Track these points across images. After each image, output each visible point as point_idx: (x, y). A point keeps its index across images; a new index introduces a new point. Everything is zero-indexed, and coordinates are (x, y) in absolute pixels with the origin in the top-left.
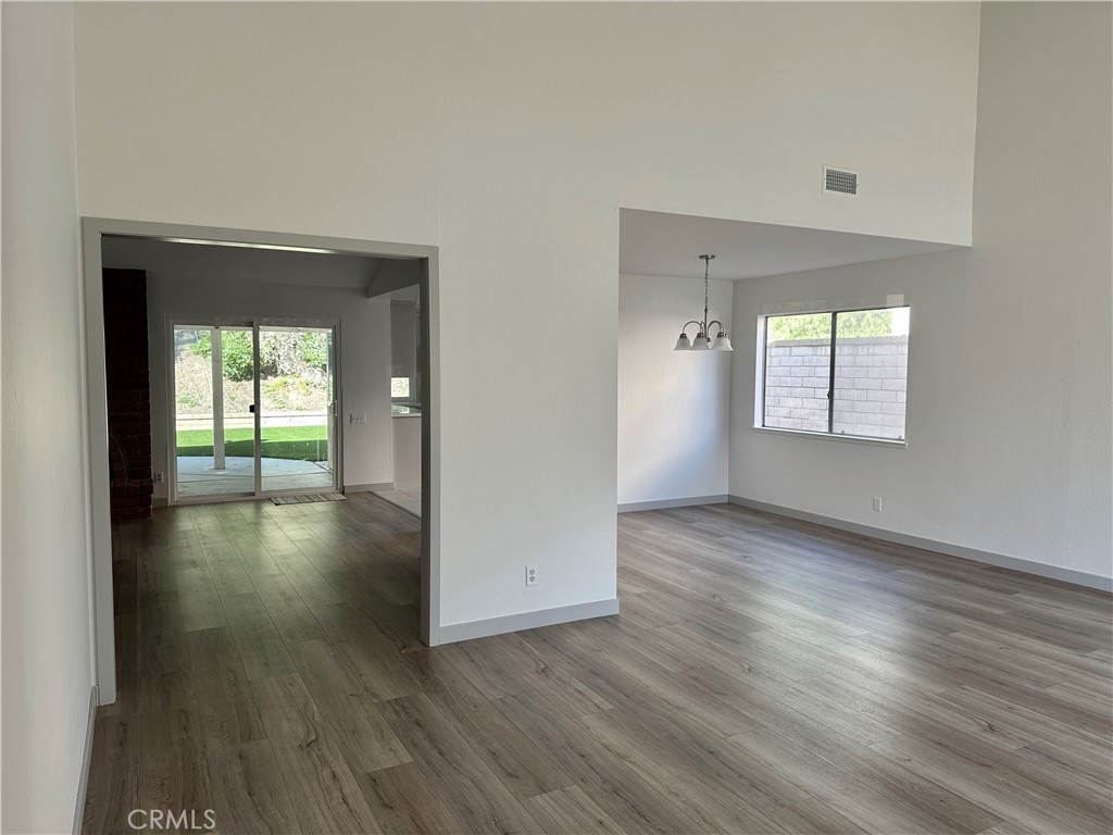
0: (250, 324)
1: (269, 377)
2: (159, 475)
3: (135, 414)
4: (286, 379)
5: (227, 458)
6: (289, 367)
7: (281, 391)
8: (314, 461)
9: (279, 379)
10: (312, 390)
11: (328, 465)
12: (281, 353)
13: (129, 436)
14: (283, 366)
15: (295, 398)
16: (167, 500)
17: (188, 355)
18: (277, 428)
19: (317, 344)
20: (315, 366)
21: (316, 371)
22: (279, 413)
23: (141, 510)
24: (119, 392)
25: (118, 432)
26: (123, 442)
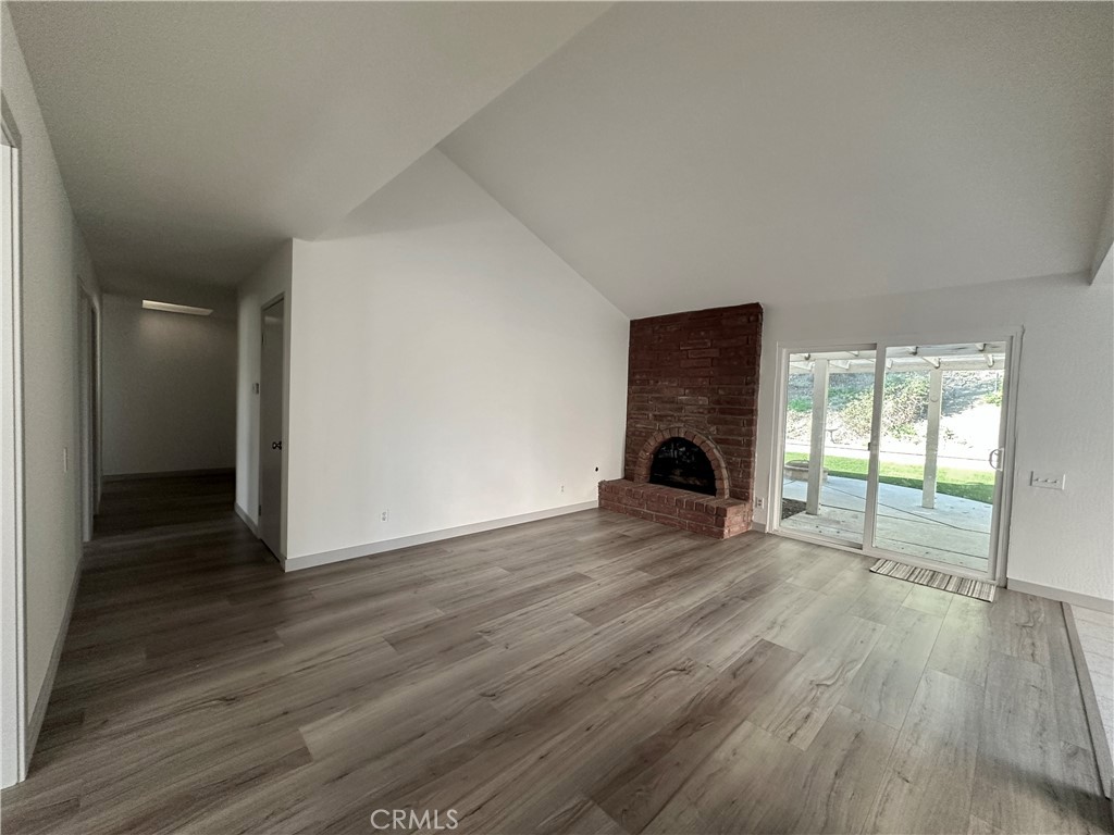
2: (760, 501)
3: (740, 439)
13: (734, 459)
16: (765, 526)
23: (716, 529)
24: (729, 417)
25: (725, 453)
26: (728, 463)
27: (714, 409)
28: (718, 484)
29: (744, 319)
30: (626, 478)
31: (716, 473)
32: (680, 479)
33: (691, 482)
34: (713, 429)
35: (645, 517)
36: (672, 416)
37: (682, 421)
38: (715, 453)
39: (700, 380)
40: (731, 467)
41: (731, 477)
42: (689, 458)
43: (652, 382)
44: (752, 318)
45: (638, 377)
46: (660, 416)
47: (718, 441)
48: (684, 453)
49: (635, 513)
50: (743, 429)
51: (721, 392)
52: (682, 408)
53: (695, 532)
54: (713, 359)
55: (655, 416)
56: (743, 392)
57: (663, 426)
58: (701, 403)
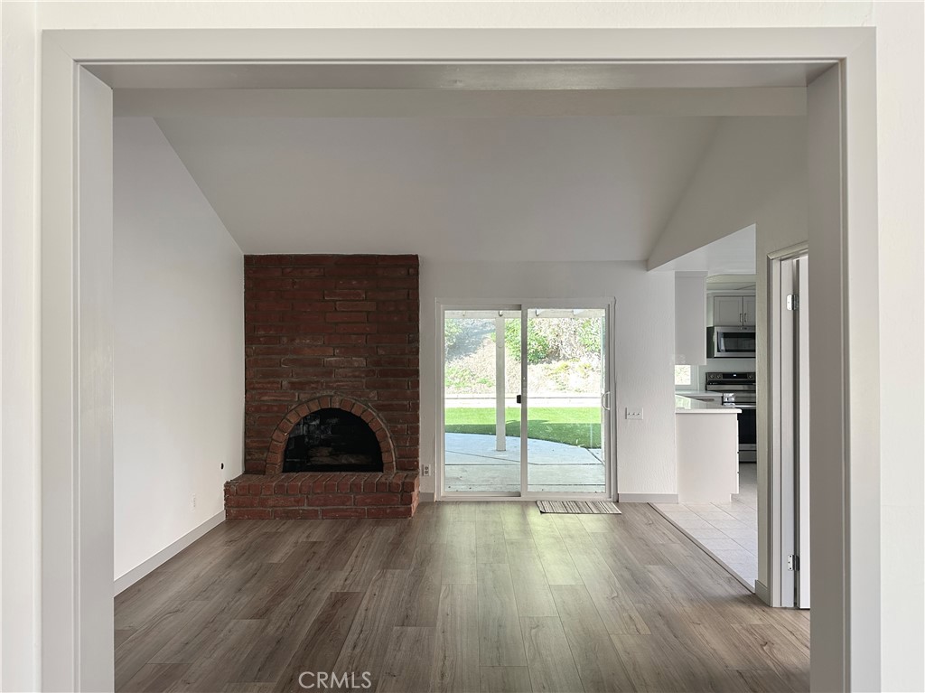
0: (519, 307)
1: (553, 362)
2: (427, 468)
3: (405, 403)
4: (568, 363)
5: (509, 439)
6: (570, 352)
7: (562, 374)
8: (588, 448)
9: (562, 363)
10: (590, 373)
11: (601, 453)
12: (563, 340)
13: (399, 426)
14: (566, 351)
15: (574, 380)
16: (433, 494)
17: (489, 343)
18: (558, 409)
19: (594, 330)
20: (593, 351)
21: (593, 355)
22: (560, 394)
23: (402, 509)
24: (391, 380)
25: (389, 421)
26: (393, 432)
27: (373, 371)
28: (385, 457)
29: (403, 272)
30: (246, 472)
31: (382, 445)
32: (327, 460)
33: (344, 461)
34: (373, 394)
35: (306, 516)
36: (317, 382)
37: (332, 388)
38: (378, 422)
39: (353, 337)
40: (397, 435)
41: (397, 447)
42: (322, 432)
43: (285, 339)
44: (411, 270)
45: (262, 332)
46: (300, 383)
47: (379, 408)
48: (318, 427)
49: (288, 515)
50: (408, 391)
51: (381, 352)
52: (331, 373)
53: (380, 517)
54: (368, 312)
55: (292, 384)
56: (407, 351)
57: (304, 397)
58: (356, 365)
